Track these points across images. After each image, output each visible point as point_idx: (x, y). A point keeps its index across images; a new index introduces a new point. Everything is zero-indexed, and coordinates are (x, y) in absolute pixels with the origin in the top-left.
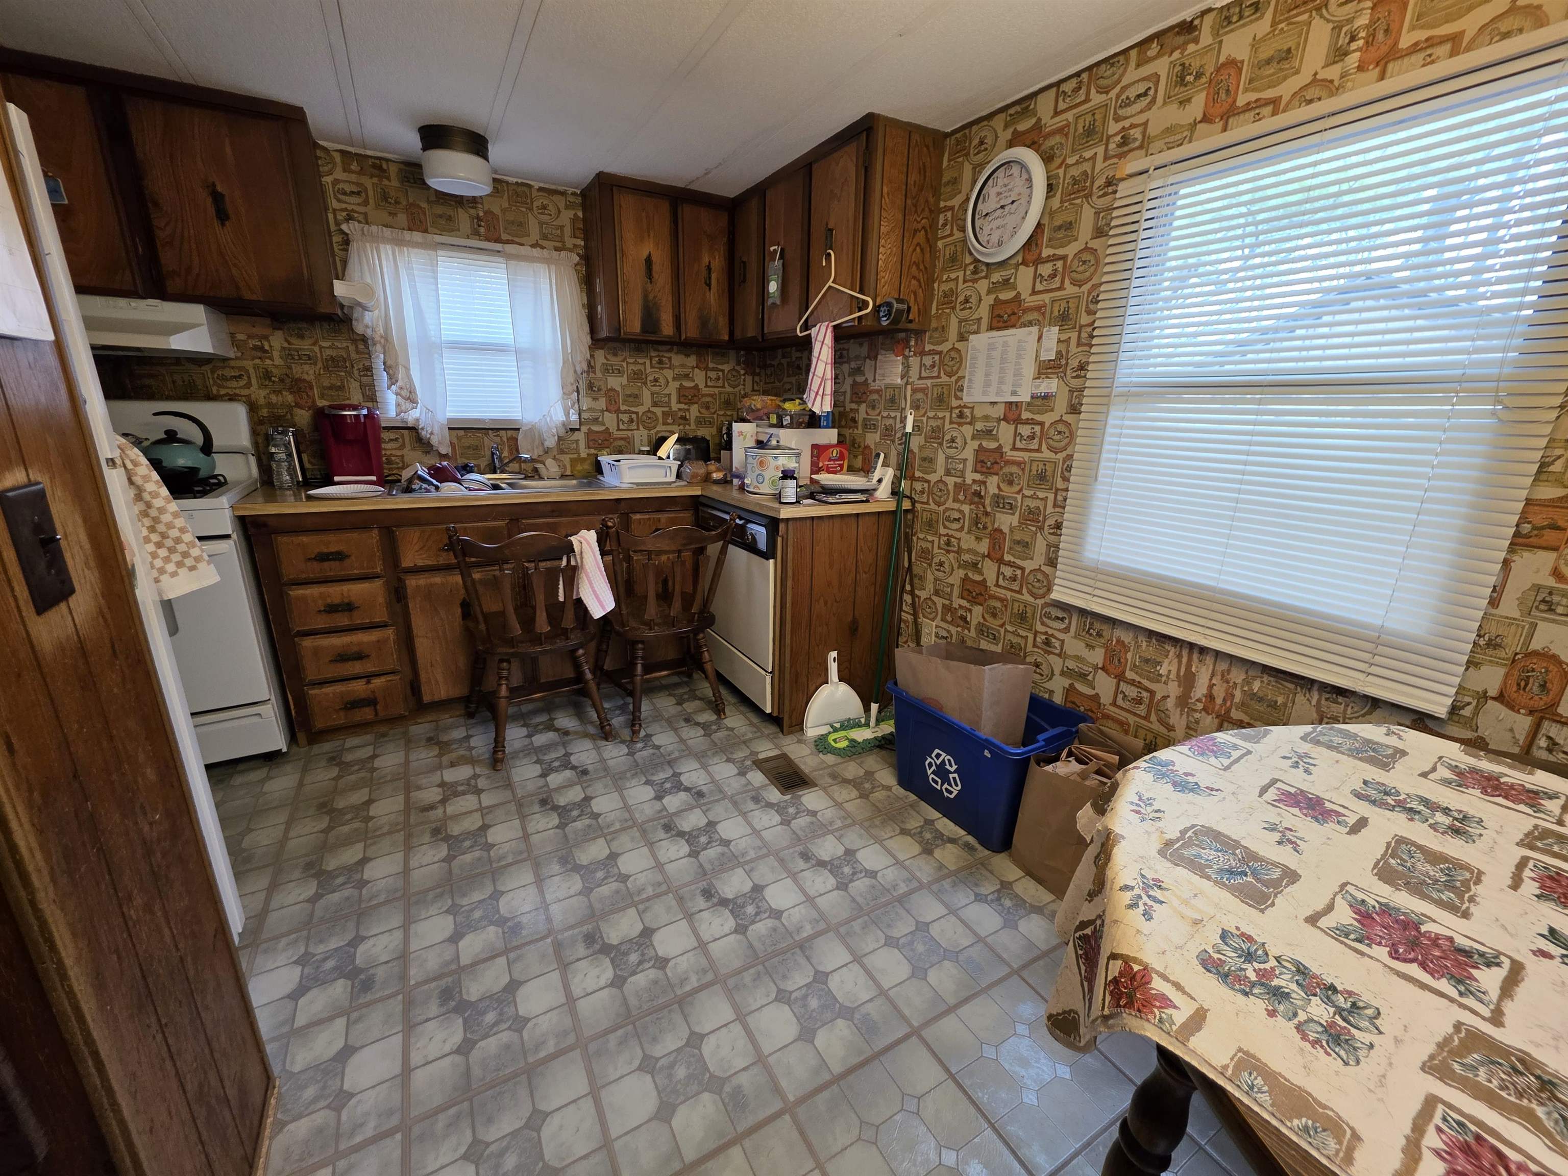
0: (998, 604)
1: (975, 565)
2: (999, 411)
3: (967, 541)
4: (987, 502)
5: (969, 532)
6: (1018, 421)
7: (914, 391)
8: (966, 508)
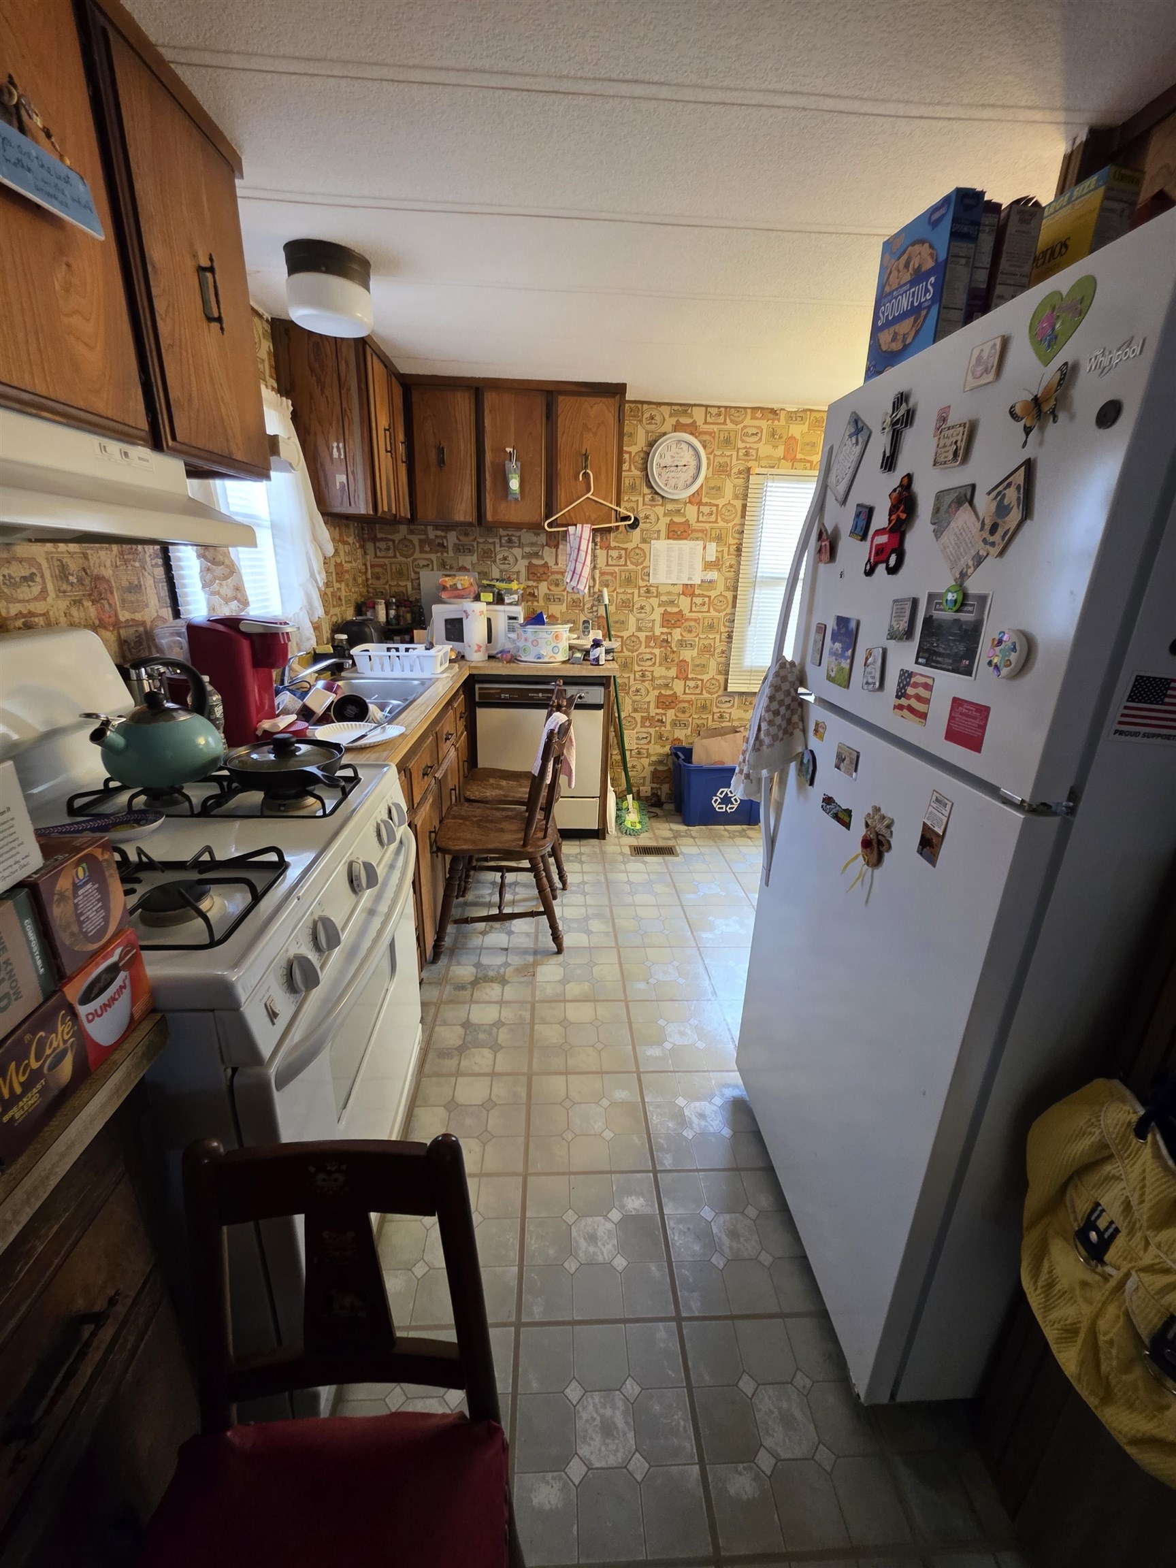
0: (686, 705)
1: (667, 685)
2: (679, 589)
3: (659, 671)
4: (673, 645)
5: (660, 665)
6: (693, 595)
7: (602, 574)
8: (657, 651)
